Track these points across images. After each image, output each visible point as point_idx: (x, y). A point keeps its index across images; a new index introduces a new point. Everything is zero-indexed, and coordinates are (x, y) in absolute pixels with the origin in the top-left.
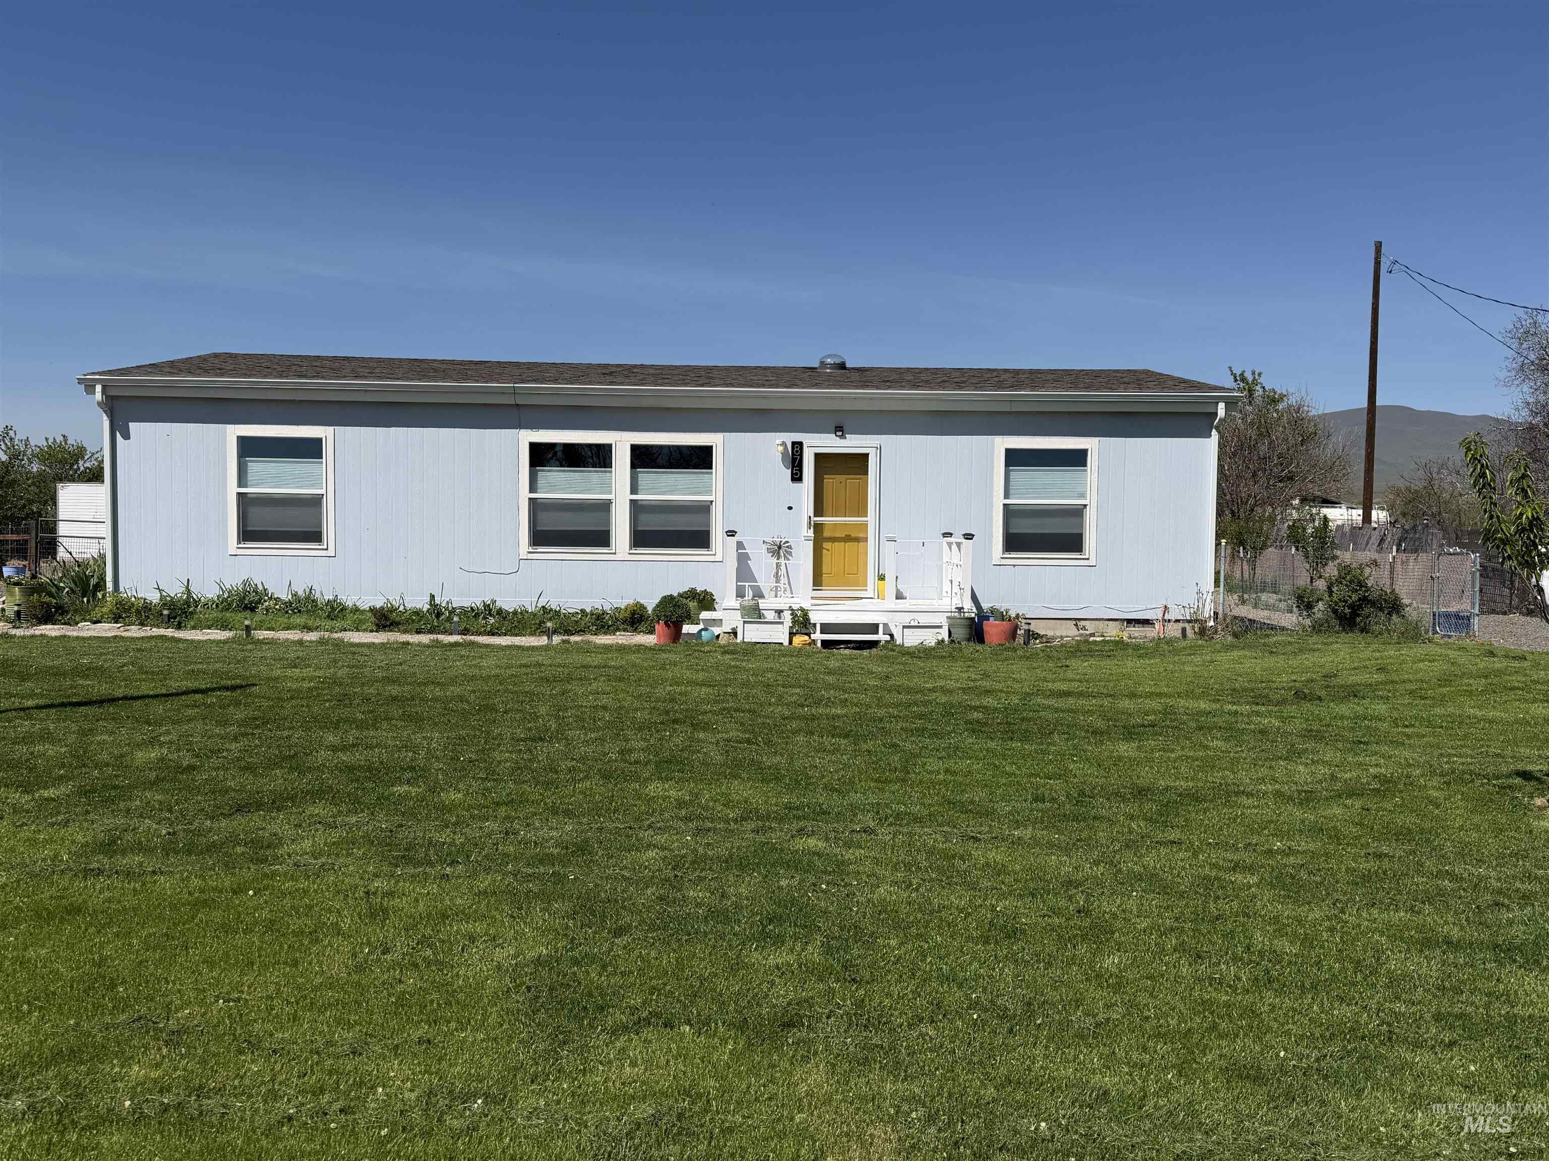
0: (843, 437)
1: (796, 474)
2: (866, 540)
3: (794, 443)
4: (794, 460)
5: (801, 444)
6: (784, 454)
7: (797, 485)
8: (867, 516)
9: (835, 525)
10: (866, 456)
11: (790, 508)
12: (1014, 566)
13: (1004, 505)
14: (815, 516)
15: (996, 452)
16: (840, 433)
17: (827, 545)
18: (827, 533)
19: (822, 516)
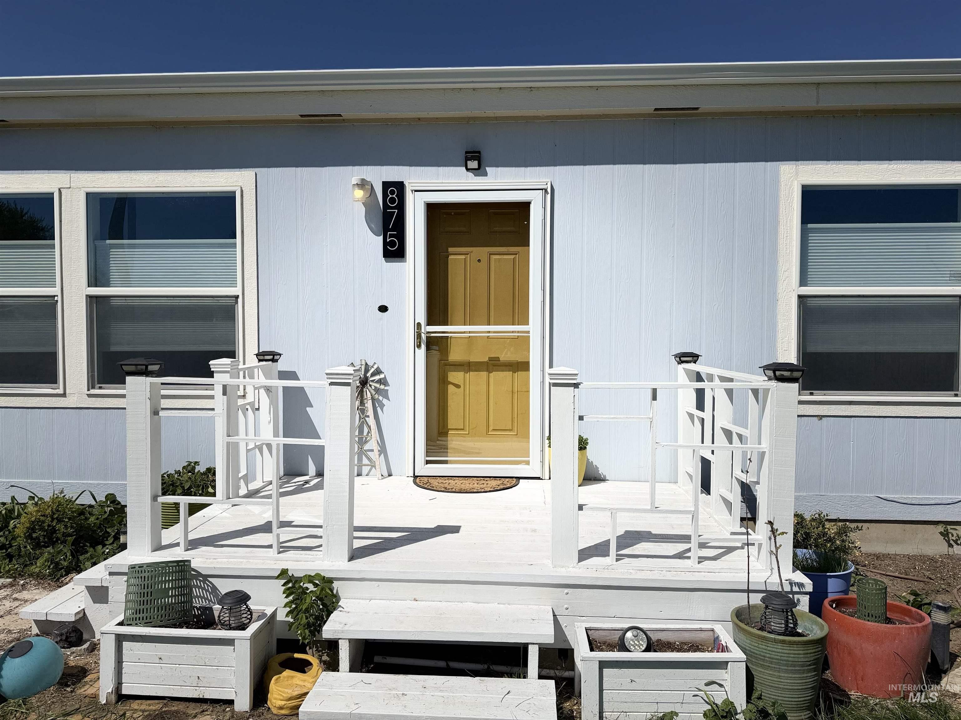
0: (479, 171)
1: (392, 244)
2: (524, 366)
3: (386, 185)
4: (386, 216)
5: (400, 186)
6: (369, 204)
7: (395, 266)
8: (528, 324)
9: (471, 340)
10: (525, 206)
11: (383, 309)
12: (821, 417)
13: (800, 297)
14: (430, 322)
15: (783, 194)
16: (473, 164)
17: (455, 377)
18: (455, 355)
19: (445, 323)
